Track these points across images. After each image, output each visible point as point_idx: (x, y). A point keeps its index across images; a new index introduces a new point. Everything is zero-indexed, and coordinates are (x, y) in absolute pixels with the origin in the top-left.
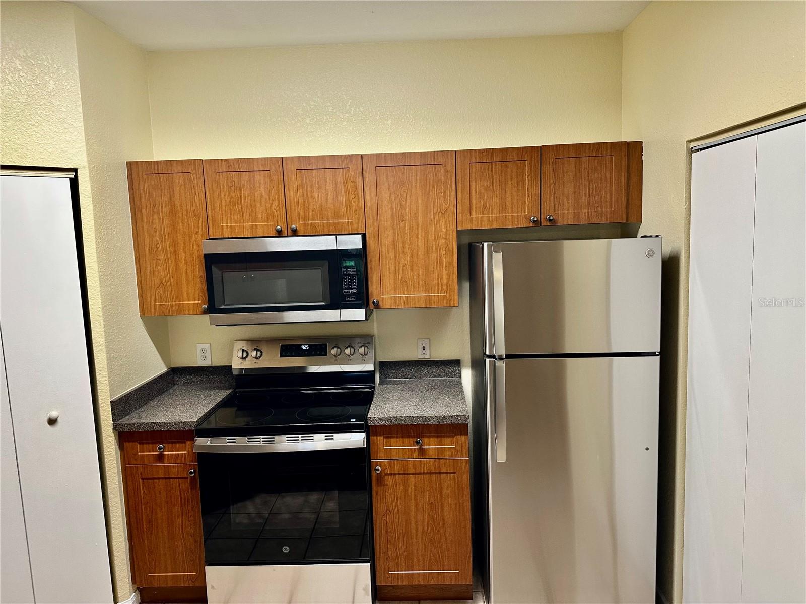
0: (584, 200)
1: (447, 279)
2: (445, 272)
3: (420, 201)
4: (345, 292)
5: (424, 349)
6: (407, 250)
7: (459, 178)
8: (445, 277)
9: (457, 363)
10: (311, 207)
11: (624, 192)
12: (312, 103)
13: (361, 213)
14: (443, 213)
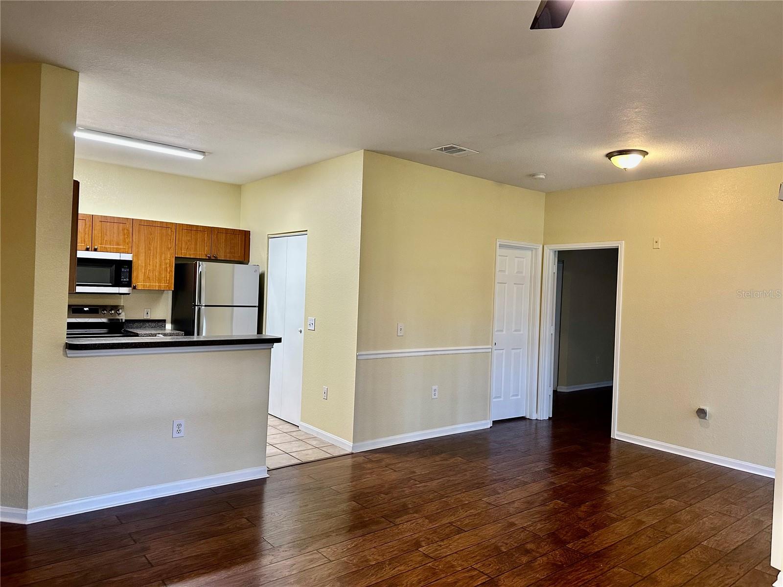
0: (228, 251)
1: (169, 278)
2: (168, 274)
3: (158, 242)
4: (122, 280)
5: (147, 313)
6: (151, 263)
7: (177, 234)
8: (168, 277)
9: (164, 321)
10: (105, 239)
11: (243, 249)
12: (98, 189)
13: (130, 245)
14: (169, 249)
